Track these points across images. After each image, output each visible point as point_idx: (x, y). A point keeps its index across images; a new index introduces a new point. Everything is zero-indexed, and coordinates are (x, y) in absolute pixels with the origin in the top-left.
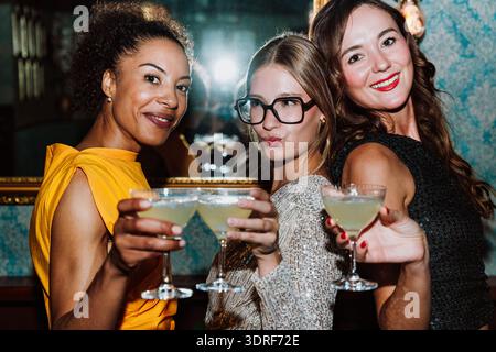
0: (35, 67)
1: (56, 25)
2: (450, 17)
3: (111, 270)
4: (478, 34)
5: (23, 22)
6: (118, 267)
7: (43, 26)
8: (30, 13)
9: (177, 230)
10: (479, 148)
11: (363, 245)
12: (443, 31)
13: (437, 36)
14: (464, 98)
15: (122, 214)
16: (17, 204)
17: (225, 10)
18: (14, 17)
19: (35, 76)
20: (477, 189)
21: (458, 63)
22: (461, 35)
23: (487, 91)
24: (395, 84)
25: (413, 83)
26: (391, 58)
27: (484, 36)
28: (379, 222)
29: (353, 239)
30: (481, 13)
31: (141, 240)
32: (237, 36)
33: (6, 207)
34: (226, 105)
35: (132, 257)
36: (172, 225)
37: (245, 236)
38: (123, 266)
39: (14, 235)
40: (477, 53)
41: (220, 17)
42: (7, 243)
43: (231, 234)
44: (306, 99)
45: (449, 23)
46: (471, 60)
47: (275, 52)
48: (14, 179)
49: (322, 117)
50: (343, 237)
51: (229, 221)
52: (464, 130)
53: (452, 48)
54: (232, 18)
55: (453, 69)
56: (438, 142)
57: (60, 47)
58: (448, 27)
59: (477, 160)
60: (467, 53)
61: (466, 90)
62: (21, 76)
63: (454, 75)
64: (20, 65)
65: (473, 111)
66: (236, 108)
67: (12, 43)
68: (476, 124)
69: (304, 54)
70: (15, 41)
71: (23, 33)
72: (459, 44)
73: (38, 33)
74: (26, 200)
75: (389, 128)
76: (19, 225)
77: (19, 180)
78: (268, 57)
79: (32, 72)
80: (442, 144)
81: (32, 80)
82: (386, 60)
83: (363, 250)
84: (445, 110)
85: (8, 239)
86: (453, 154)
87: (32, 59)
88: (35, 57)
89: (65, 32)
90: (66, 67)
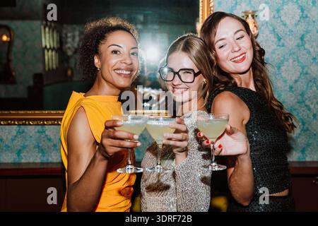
0: (54, 53)
1: (64, 31)
2: (271, 25)
3: (99, 157)
4: (286, 34)
5: (47, 29)
6: (103, 155)
7: (57, 32)
8: (51, 25)
9: (136, 137)
10: (287, 94)
11: (220, 146)
12: (268, 33)
13: (264, 35)
14: (279, 68)
15: (106, 128)
16: (45, 125)
17: (153, 23)
18: (42, 27)
19: (54, 58)
20: (285, 117)
21: (276, 49)
22: (278, 35)
23: (291, 64)
24: (243, 59)
25: (253, 60)
26: (241, 45)
27: (289, 35)
28: (226, 135)
29: (213, 143)
30: (288, 23)
31: (117, 142)
32: (159, 36)
33: (40, 126)
34: (153, 72)
35: (112, 150)
36: (134, 134)
37: (172, 143)
38: (105, 155)
39: (44, 141)
40: (286, 44)
41: (150, 26)
42: (40, 145)
43: (165, 141)
44: (196, 71)
45: (271, 29)
46: (282, 48)
47: (182, 45)
48: (44, 112)
49: (205, 80)
50: (208, 142)
51: (165, 135)
52: (279, 85)
53: (273, 41)
54: (156, 27)
55: (273, 53)
56: (265, 91)
57: (66, 43)
58: (270, 31)
59: (286, 101)
60: (281, 44)
61: (280, 63)
62: (46, 58)
63: (274, 56)
64: (46, 52)
65: (284, 75)
66: (159, 72)
67: (41, 41)
68: (285, 81)
69: (197, 46)
70: (43, 40)
71: (47, 35)
72: (276, 40)
73: (55, 35)
74: (50, 123)
75: (239, 84)
76: (46, 136)
77: (46, 112)
78: (178, 47)
79: (52, 56)
80: (268, 92)
81: (52, 60)
82: (238, 46)
83: (220, 149)
84: (269, 74)
85: (41, 143)
86: (273, 98)
87: (53, 49)
88: (54, 48)
89: (69, 35)
90: (70, 53)
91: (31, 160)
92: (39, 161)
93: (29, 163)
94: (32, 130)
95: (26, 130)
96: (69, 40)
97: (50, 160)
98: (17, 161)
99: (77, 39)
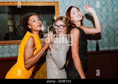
0: (12, 27)
5: (9, 20)
7: (13, 21)
64: (9, 26)
70: (8, 23)
88: (12, 25)
89: (16, 22)
90: (17, 27)
91: (7, 56)
92: (9, 56)
93: (6, 57)
94: (6, 47)
95: (4, 47)
96: (16, 23)
97: (13, 55)
98: (2, 56)
99: (19, 23)
